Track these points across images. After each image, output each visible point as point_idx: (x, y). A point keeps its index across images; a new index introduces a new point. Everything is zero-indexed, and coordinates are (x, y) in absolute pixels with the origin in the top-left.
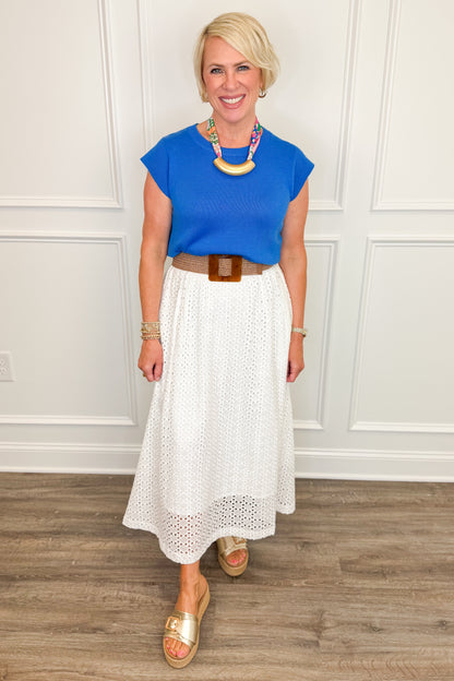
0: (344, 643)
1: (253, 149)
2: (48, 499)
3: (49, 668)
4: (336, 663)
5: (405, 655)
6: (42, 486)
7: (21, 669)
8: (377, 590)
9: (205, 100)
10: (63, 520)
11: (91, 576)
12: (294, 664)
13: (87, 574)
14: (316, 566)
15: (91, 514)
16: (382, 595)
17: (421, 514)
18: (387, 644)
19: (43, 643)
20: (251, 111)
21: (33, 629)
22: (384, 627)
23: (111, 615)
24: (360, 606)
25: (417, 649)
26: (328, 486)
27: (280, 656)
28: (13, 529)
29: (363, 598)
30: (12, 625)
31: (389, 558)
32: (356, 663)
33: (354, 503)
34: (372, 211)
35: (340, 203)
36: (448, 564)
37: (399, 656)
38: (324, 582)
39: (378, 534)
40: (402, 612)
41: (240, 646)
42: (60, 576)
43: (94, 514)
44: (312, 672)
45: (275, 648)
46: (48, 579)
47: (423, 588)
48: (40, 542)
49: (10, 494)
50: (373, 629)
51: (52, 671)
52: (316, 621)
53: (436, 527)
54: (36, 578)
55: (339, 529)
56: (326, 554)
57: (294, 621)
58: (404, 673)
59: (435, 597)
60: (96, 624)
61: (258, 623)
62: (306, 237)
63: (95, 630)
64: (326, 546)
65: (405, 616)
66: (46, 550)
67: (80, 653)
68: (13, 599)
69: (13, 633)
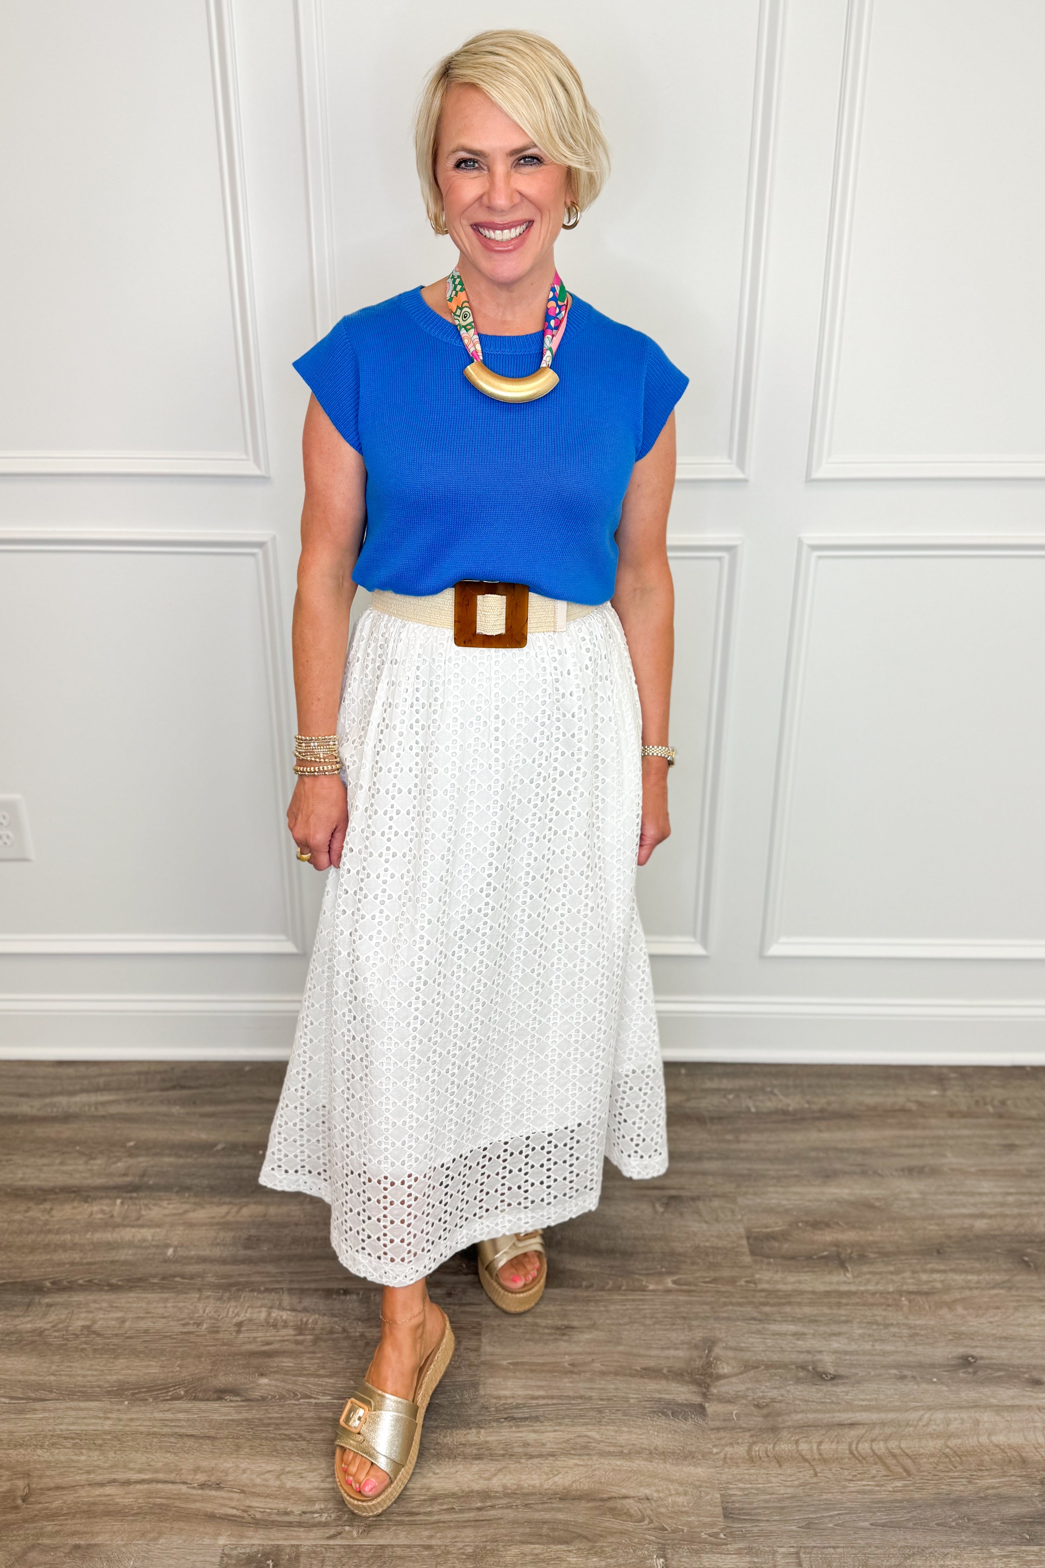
0: (758, 1406)
1: (552, 343)
2: (112, 1117)
3: (121, 1476)
4: (741, 1450)
5: (888, 1430)
6: (97, 1089)
7: (58, 1481)
8: (828, 1294)
9: (440, 228)
10: (143, 1161)
11: (211, 1279)
12: (652, 1454)
13: (202, 1275)
14: (697, 1248)
15: (206, 1148)
16: (839, 1305)
17: (919, 1132)
18: (850, 1407)
19: (107, 1425)
20: (545, 258)
21: (84, 1394)
22: (842, 1371)
23: (255, 1361)
24: (792, 1328)
25: (913, 1416)
26: (720, 1076)
27: (623, 1439)
28: (35, 1183)
29: (798, 1311)
30: (39, 1387)
31: (853, 1227)
32: (785, 1447)
33: (776, 1112)
34: (810, 481)
35: (741, 464)
36: (978, 1237)
37: (877, 1431)
38: (715, 1280)
39: (828, 1176)
40: (883, 1341)
41: (536, 1419)
42: (140, 1280)
43: (213, 1145)
44: (692, 1469)
45: (613, 1422)
46: (113, 1288)
47: (925, 1288)
48: (96, 1210)
49: (26, 1107)
50: (819, 1376)
51: (128, 1483)
52: (698, 1363)
53: (951, 1159)
54: (89, 1286)
55: (742, 1167)
56: (717, 1220)
57: (652, 1363)
58: (887, 1467)
59: (951, 1305)
60: (223, 1380)
61: (573, 1370)
62: (673, 538)
63: (220, 1394)
64: (716, 1203)
65: (889, 1348)
66: (109, 1224)
67: (190, 1442)
68: (41, 1333)
69: (38, 1405)
